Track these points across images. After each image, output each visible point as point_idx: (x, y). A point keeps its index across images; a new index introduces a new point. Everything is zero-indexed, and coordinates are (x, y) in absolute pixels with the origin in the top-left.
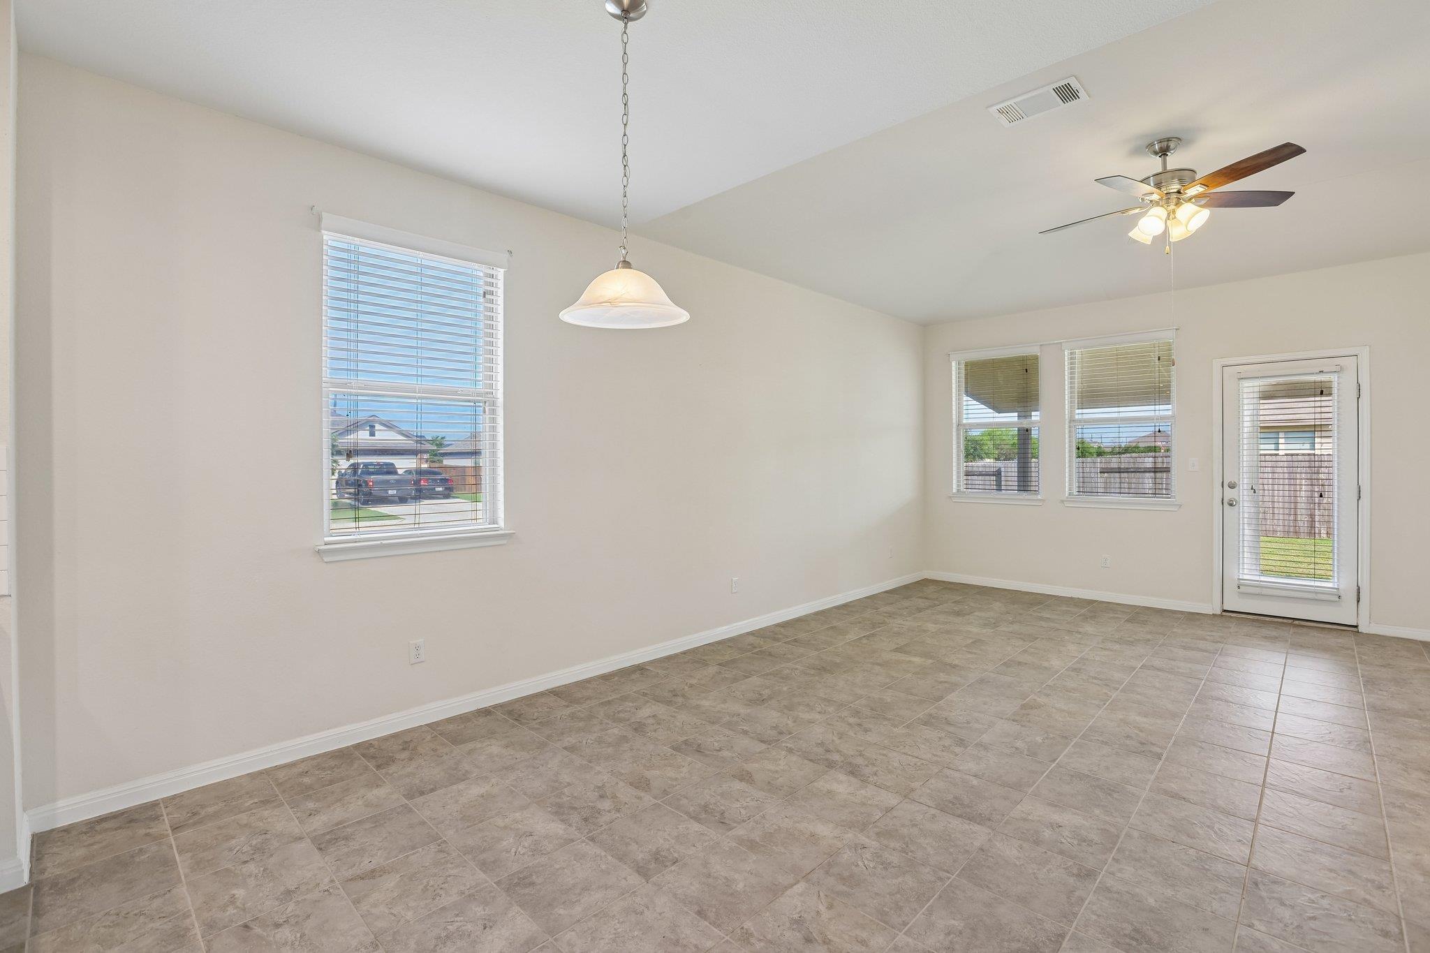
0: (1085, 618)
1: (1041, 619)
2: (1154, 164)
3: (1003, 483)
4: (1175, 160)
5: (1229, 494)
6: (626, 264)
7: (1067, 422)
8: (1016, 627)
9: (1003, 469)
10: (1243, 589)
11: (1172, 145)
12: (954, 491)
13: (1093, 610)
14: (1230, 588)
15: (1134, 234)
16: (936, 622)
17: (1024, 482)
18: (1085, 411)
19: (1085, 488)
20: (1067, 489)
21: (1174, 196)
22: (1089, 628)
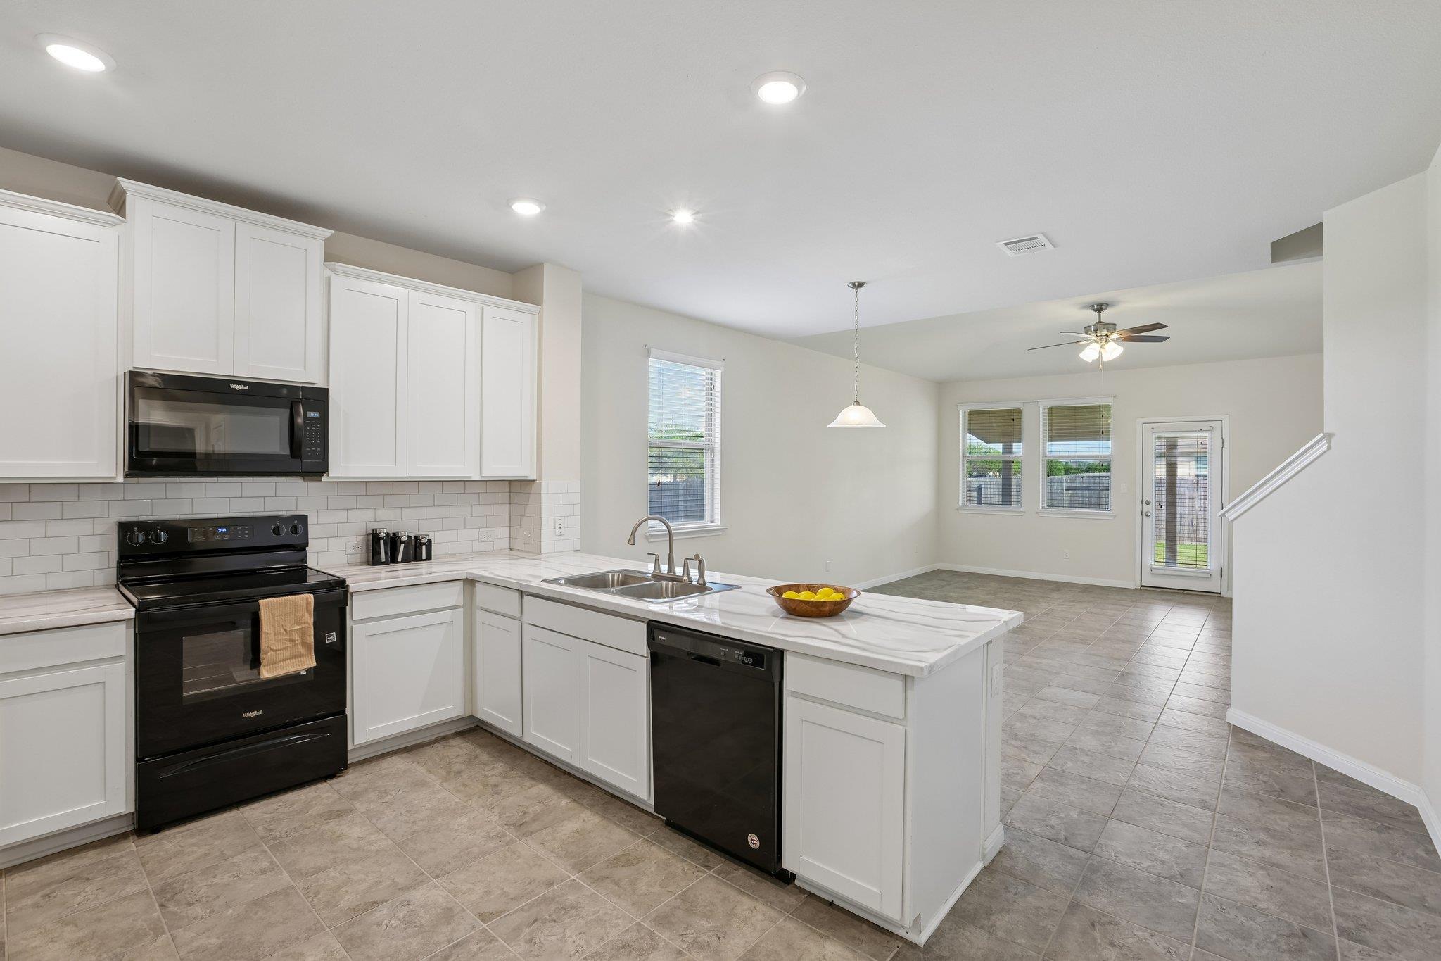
0: (1053, 591)
1: (1025, 591)
2: (1092, 316)
3: (983, 499)
4: (1106, 316)
5: (1146, 508)
6: (858, 403)
7: (1041, 457)
8: (1008, 595)
9: (983, 486)
10: (1154, 571)
11: (1104, 307)
12: (960, 505)
13: (1057, 586)
14: (1146, 571)
15: (1082, 355)
16: (954, 592)
17: (1007, 498)
18: (1053, 443)
19: (1053, 502)
20: (1041, 504)
21: (1105, 337)
22: (1055, 595)
